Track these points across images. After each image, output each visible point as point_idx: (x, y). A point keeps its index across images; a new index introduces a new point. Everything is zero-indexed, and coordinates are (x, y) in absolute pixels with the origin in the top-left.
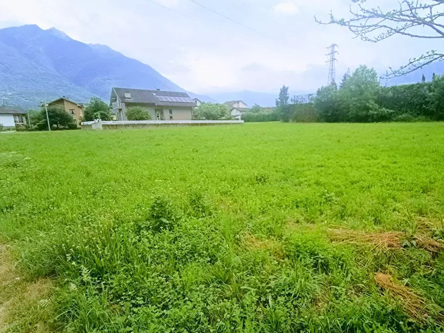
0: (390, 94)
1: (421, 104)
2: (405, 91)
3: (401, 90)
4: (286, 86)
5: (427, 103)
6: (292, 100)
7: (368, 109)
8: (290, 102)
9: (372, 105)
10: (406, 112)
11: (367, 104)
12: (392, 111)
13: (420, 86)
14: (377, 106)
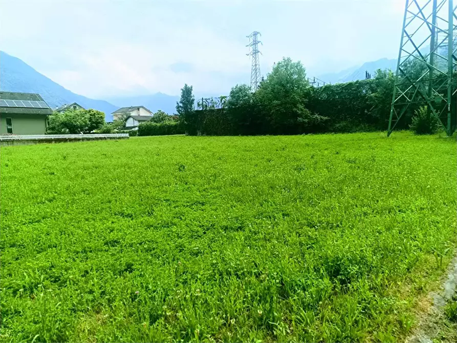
0: (324, 96)
1: (363, 109)
2: (342, 92)
3: (337, 90)
4: (189, 86)
5: (369, 107)
6: (199, 105)
7: (296, 115)
8: (195, 107)
9: (302, 110)
10: (345, 119)
11: (295, 109)
12: (326, 118)
13: (360, 85)
14: (308, 112)
